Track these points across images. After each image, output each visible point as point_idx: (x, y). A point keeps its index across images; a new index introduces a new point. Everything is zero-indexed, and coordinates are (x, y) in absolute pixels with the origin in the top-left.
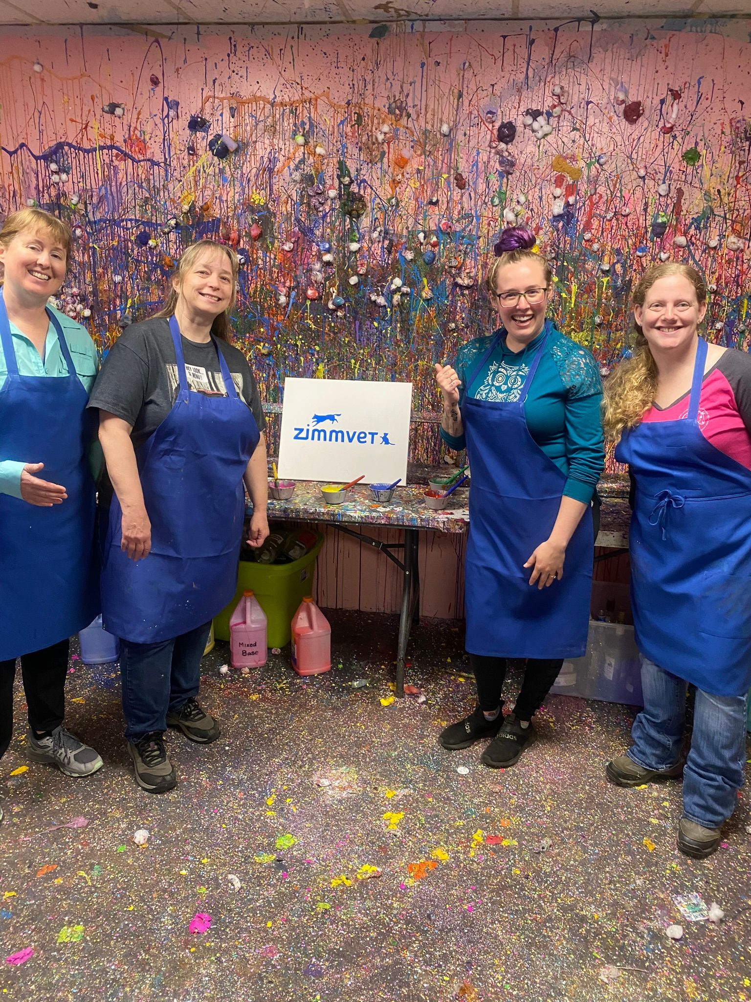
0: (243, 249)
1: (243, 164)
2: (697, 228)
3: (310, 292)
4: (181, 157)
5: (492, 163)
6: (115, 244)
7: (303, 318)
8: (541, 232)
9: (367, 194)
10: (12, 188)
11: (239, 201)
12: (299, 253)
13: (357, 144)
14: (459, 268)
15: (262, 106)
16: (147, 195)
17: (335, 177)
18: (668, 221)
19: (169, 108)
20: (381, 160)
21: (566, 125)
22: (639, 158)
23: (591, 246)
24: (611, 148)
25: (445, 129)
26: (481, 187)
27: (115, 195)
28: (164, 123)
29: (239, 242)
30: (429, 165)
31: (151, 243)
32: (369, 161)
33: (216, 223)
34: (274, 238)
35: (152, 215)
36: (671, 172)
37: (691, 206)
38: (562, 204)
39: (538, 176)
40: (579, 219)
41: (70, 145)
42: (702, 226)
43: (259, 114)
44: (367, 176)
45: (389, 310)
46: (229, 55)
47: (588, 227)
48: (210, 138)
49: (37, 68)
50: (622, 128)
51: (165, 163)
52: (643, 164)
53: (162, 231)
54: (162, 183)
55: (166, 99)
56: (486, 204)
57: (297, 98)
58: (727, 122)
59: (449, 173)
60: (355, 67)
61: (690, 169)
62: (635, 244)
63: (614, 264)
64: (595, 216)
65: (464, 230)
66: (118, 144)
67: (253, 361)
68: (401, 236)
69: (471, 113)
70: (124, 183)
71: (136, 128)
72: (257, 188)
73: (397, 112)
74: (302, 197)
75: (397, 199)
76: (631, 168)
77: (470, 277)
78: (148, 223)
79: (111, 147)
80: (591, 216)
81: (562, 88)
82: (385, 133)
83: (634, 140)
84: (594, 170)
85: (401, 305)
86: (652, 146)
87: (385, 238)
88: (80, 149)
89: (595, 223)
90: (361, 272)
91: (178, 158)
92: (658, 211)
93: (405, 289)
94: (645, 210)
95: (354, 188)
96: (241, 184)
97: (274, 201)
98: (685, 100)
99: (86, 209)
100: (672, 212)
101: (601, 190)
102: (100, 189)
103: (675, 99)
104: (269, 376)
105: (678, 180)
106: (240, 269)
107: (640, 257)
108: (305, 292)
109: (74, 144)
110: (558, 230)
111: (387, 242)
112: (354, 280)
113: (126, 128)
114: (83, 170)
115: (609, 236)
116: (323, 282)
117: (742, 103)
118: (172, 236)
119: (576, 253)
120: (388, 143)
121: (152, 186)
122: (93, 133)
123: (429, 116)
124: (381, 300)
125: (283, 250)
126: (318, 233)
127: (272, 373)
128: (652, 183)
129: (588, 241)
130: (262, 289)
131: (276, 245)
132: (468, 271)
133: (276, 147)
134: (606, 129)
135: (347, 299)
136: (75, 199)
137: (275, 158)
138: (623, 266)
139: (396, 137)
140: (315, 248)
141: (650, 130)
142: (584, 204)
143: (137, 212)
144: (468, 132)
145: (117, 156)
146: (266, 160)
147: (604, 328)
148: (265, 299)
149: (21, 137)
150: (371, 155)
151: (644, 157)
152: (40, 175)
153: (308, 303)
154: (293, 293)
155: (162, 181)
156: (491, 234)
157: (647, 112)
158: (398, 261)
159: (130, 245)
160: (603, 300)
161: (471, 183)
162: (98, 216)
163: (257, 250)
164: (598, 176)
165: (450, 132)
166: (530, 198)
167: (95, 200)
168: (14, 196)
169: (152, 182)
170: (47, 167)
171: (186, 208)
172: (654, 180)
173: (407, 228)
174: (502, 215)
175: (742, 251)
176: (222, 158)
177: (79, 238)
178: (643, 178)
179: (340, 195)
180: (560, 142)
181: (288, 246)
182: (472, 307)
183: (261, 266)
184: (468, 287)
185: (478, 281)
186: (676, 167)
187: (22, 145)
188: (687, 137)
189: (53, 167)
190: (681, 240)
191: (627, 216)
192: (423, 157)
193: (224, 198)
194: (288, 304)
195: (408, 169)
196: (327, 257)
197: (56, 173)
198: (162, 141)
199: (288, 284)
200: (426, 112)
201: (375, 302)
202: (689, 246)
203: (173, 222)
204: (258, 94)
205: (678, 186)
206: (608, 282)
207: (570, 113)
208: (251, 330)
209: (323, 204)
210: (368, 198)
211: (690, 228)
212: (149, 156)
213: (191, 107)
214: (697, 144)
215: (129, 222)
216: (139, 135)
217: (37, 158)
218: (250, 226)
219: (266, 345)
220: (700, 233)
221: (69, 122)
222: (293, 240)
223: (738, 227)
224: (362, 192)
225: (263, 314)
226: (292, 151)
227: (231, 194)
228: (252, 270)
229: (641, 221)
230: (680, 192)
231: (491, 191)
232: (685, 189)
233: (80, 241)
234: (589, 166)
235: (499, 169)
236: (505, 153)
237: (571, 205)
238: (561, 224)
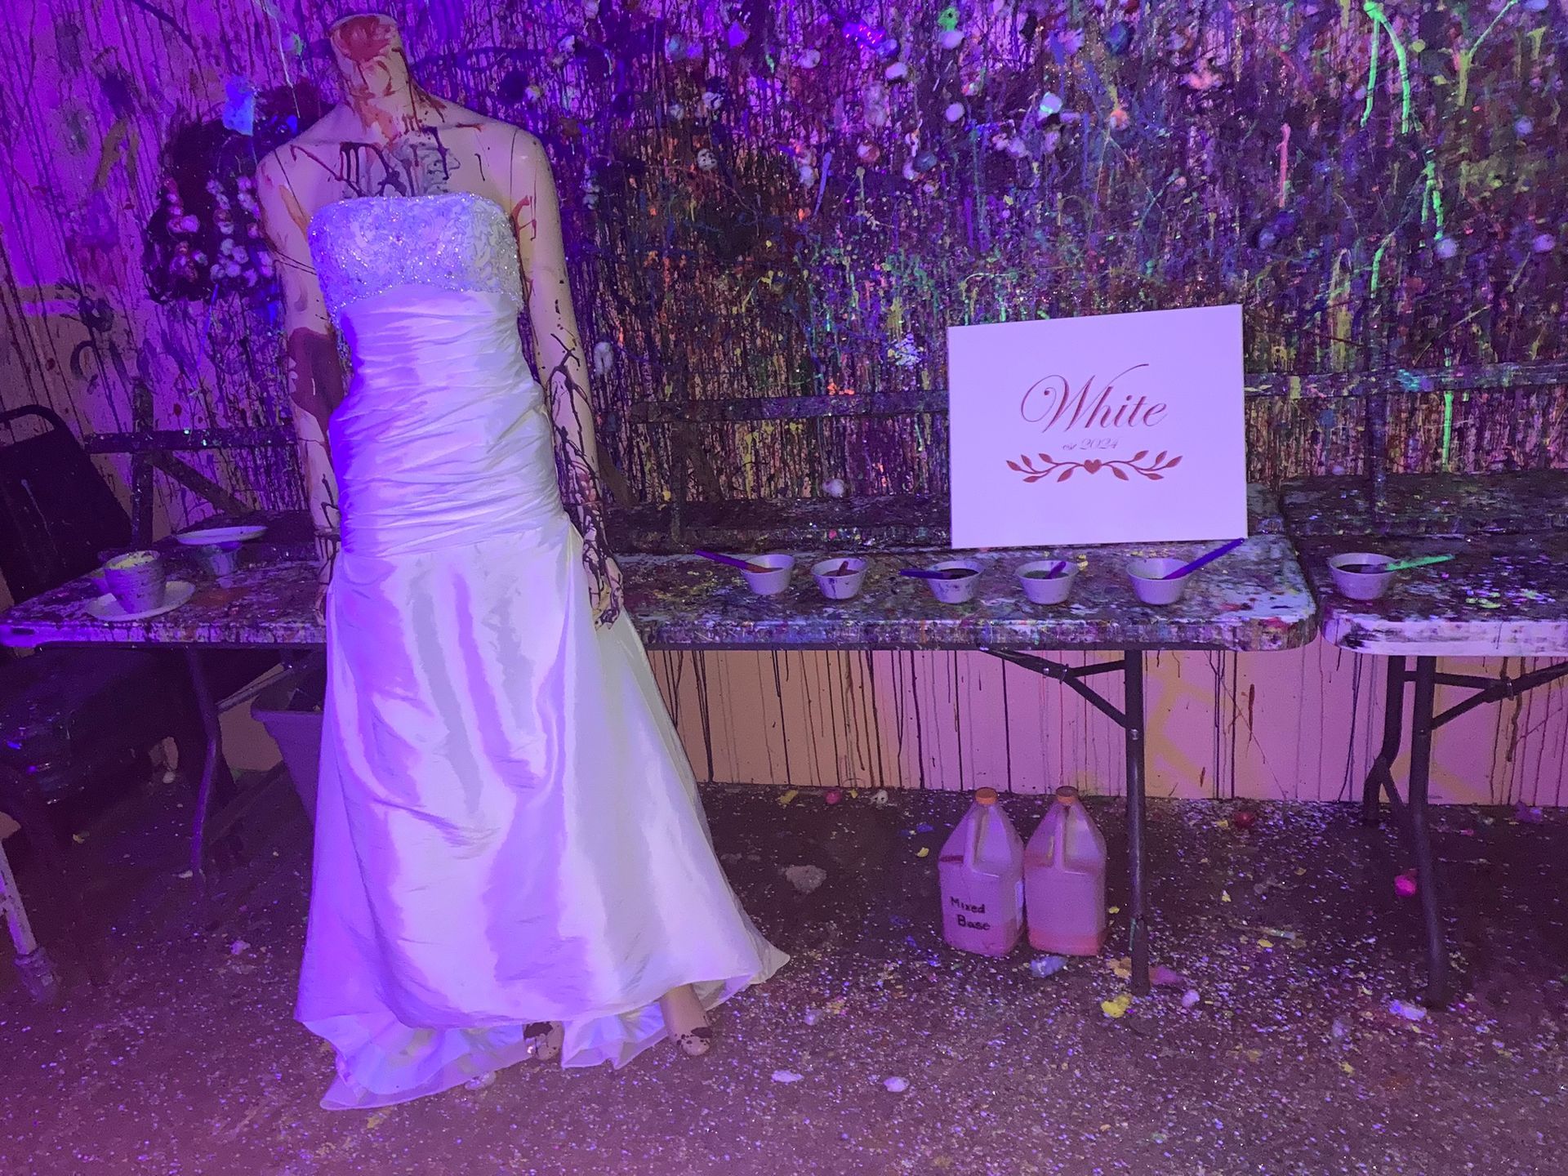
0: (717, 79)
3: (863, 150)
7: (852, 208)
12: (834, 70)
14: (1190, 53)
29: (706, 63)
31: (533, 92)
33: (656, 30)
34: (778, 44)
35: (526, 35)
45: (1035, 165)
53: (550, 64)
67: (756, 310)
77: (1215, 70)
78: (521, 52)
85: (1062, 152)
90: (970, 93)
93: (1069, 117)
104: (789, 339)
108: (852, 150)
111: (1022, 18)
112: (955, 112)
116: (888, 124)
118: (571, 73)
124: (1018, 148)
125: (799, 68)
126: (871, 19)
127: (795, 331)
130: (761, 157)
131: (783, 60)
132: (1209, 55)
135: (942, 155)
140: (866, 56)
143: (497, 31)
147: (1538, 144)
148: (770, 178)
153: (860, 172)
154: (828, 158)
158: (1048, 57)
159: (489, 102)
160: (1536, 80)
163: (746, 76)
168: (258, 34)
181: (810, 60)
182: (1222, 134)
183: (756, 110)
184: (1211, 93)
185: (1232, 75)
194: (817, 182)
196: (897, 70)
199: (814, 141)
201: (1003, 151)
203: (569, 42)
206: (1545, 37)
208: (744, 246)
215: (482, 56)
218: (727, 27)
219: (780, 274)
222: (818, 43)
225: (767, 212)
228: (737, 120)
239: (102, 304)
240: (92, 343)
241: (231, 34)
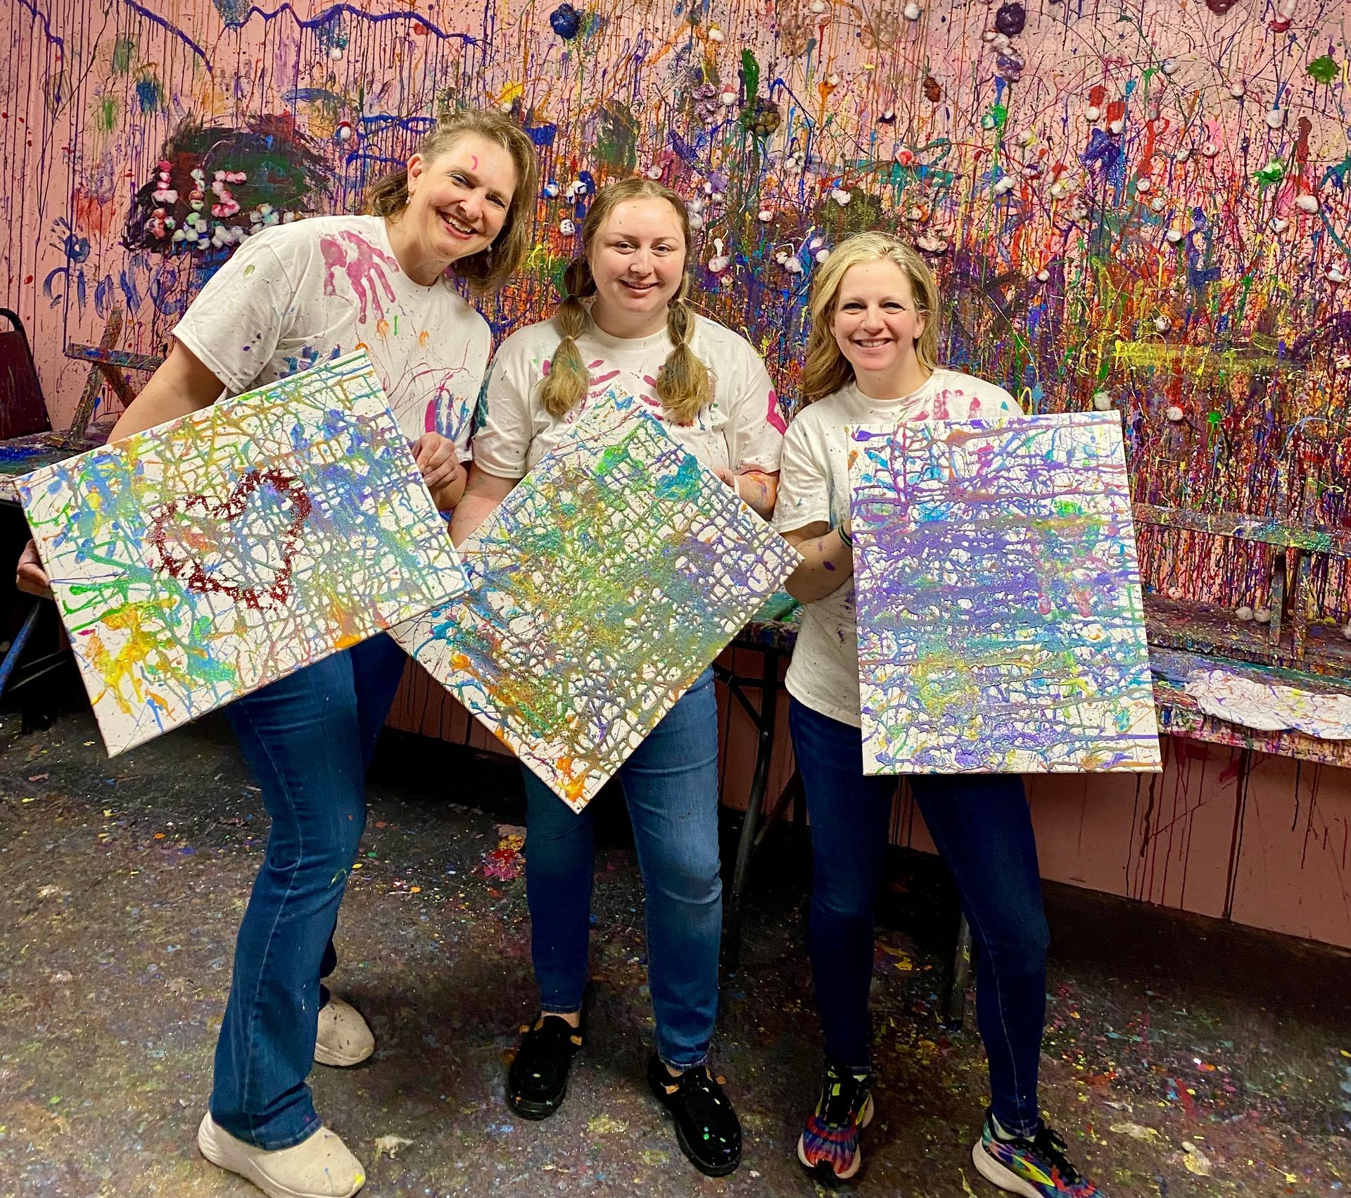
1: (599, 48)
2: (1338, 183)
4: (509, 33)
5: (985, 64)
8: (1064, 174)
9: (782, 102)
10: (260, 65)
11: (587, 101)
13: (773, 26)
14: (925, 223)
16: (453, 86)
17: (736, 74)
18: (1285, 169)
20: (809, 51)
21: (1109, 12)
22: (1233, 67)
23: (1150, 201)
24: (1185, 50)
25: (911, 10)
26: (966, 99)
27: (406, 82)
30: (883, 64)
32: (789, 53)
34: (634, 158)
36: (1288, 92)
37: (1325, 148)
39: (1061, 87)
40: (1131, 157)
41: (352, 10)
42: (1345, 181)
44: (785, 75)
47: (1144, 171)
48: (553, 9)
50: (1204, 20)
51: (485, 42)
52: (1239, 77)
54: (476, 70)
56: (973, 125)
59: (915, 75)
61: (1321, 89)
63: (1190, 235)
64: (1157, 153)
65: (935, 163)
66: (420, 12)
68: (832, 167)
74: (683, 100)
76: (1220, 81)
77: (941, 239)
79: (409, 15)
80: (1150, 154)
82: (817, 13)
83: (1223, 39)
84: (1156, 81)
86: (1255, 49)
87: (806, 168)
88: (365, 15)
89: (1158, 165)
91: (504, 35)
92: (1268, 152)
94: (1245, 150)
95: (763, 92)
97: (640, 104)
100: (1293, 155)
101: (1168, 113)
105: (1302, 105)
106: (578, 202)
109: (358, 8)
110: (1092, 173)
115: (1182, 187)
116: (704, 229)
119: (1124, 212)
120: (822, 27)
121: (461, 71)
124: (794, 264)
126: (702, 155)
128: (1255, 107)
129: (1145, 193)
133: (651, 27)
134: (1175, 20)
137: (646, 42)
138: (1207, 238)
139: (833, 19)
140: (695, 178)
141: (1250, 25)
142: (1139, 134)
143: (435, 107)
144: (948, 17)
145: (416, 28)
147: (1172, 338)
150: (794, 43)
151: (1241, 65)
152: (303, 48)
155: (477, 65)
156: (979, 173)
158: (824, 206)
160: (1172, 292)
161: (950, 93)
162: (376, 112)
164: (1162, 92)
165: (919, 15)
166: (1047, 119)
167: (377, 87)
168: (262, 76)
169: (462, 66)
171: (508, 106)
172: (1259, 102)
173: (843, 156)
176: (569, 38)
177: (345, 140)
178: (1240, 99)
179: (741, 102)
180: (1098, 36)
184: (936, 254)
186: (1297, 83)
187: (285, 7)
188: (1315, 39)
190: (1309, 202)
191: (1213, 157)
192: (875, 50)
193: (566, 96)
195: (850, 67)
198: (483, 9)
201: (783, 265)
202: (1323, 213)
205: (1302, 115)
209: (713, 113)
210: (785, 108)
211: (1324, 182)
214: (1331, 50)
215: (421, 123)
217: (302, 25)
220: (1343, 191)
222: (662, 164)
224: (775, 100)
226: (673, 33)
227: (576, 91)
229: (1237, 167)
230: (1305, 125)
231: (982, 107)
232: (1314, 119)
234: (1147, 74)
235: (997, 74)
236: (1007, 51)
237: (1119, 134)
238: (1098, 164)
239: (85, 242)
240: (66, 270)
241: (243, 72)
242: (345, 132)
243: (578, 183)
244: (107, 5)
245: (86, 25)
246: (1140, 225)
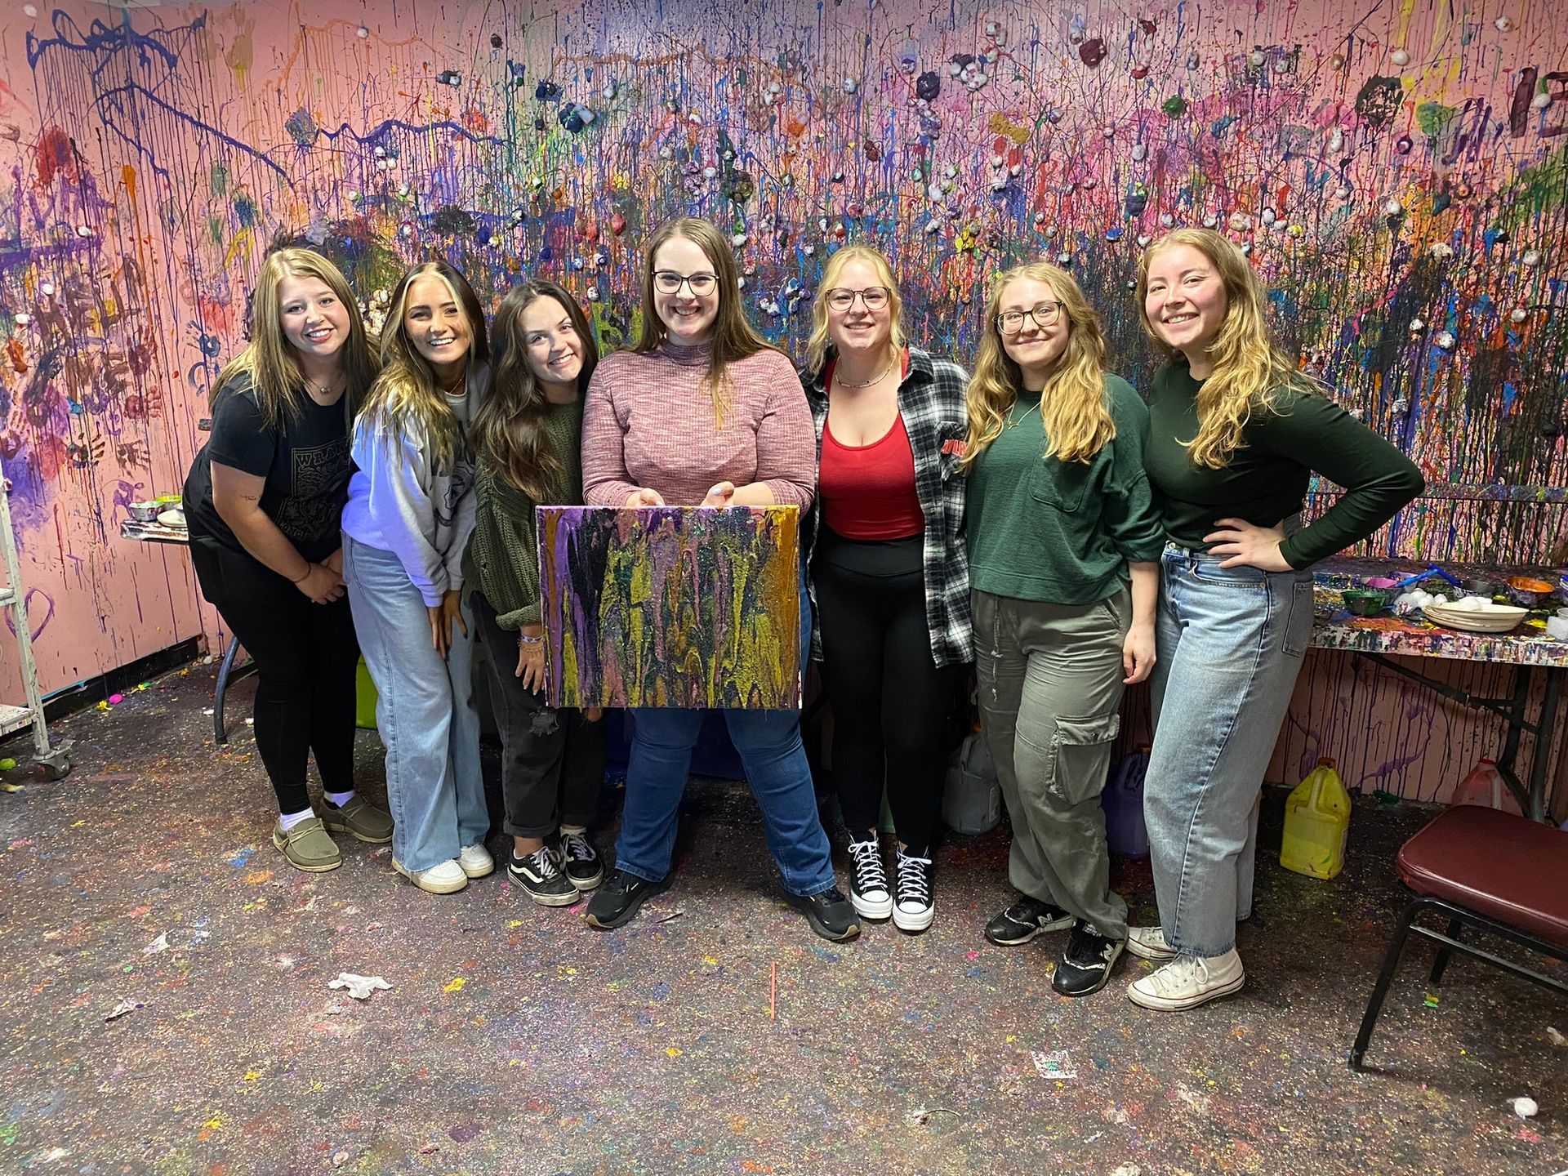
0: (603, 246)
1: (602, 138)
2: (1188, 202)
4: (528, 132)
5: (911, 126)
6: (451, 243)
8: (978, 213)
9: (754, 171)
10: (332, 178)
11: (597, 184)
13: (741, 107)
15: (623, 66)
16: (488, 182)
17: (714, 151)
18: (1148, 193)
19: (514, 74)
20: (771, 127)
21: (1006, 71)
22: (1104, 113)
23: (1045, 230)
24: (1067, 101)
25: (850, 86)
26: (898, 157)
27: (450, 182)
28: (507, 93)
29: (597, 237)
30: (831, 132)
31: (492, 241)
32: (755, 129)
33: (571, 212)
34: (641, 231)
35: (494, 206)
36: (1148, 129)
37: (1178, 173)
38: (1006, 175)
39: (971, 141)
40: (1029, 194)
41: (399, 124)
42: (1194, 199)
43: (620, 76)
44: (753, 148)
45: (784, 320)
46: (583, 6)
47: (1040, 203)
48: (563, 107)
49: (361, 33)
50: (1080, 74)
51: (509, 141)
52: (1109, 120)
53: (506, 226)
54: (505, 166)
55: (510, 63)
56: (905, 179)
57: (665, 54)
58: (1221, 60)
59: (857, 140)
60: (736, 13)
61: (1173, 124)
62: (1103, 226)
63: (1078, 254)
64: (1048, 189)
65: (878, 213)
66: (454, 120)
68: (798, 224)
69: (882, 63)
70: (460, 168)
71: (474, 100)
72: (618, 168)
73: (790, 65)
74: (674, 177)
75: (791, 177)
76: (1094, 125)
79: (446, 125)
80: (1044, 190)
81: (997, 26)
82: (775, 94)
83: (1096, 89)
84: (1045, 129)
85: (799, 314)
86: (1121, 95)
87: (776, 228)
88: (410, 128)
89: (1050, 199)
90: (748, 272)
91: (525, 135)
92: (1134, 180)
93: (804, 293)
94: (1116, 180)
95: (738, 164)
96: (600, 165)
97: (640, 184)
98: (1162, 34)
99: (416, 200)
100: (1153, 181)
101: (1055, 155)
102: (433, 176)
103: (1147, 33)
105: (1159, 139)
106: (599, 271)
107: (1112, 242)
109: (404, 122)
110: (1000, 210)
111: (780, 233)
113: (463, 100)
114: (413, 153)
115: (1070, 216)
117: (1240, 34)
118: (518, 232)
119: (1026, 240)
120: (779, 106)
121: (493, 170)
122: (426, 108)
123: (830, 69)
128: (1123, 144)
129: (1041, 223)
133: (641, 117)
134: (1057, 76)
136: (404, 190)
137: (639, 130)
138: (1090, 256)
139: (788, 98)
141: (1116, 75)
142: (1033, 176)
143: (477, 203)
144: (879, 88)
145: (453, 135)
146: (628, 131)
149: (343, 116)
150: (758, 121)
151: (1111, 110)
152: (364, 161)
155: (505, 163)
156: (913, 219)
157: (1112, 51)
158: (794, 257)
159: (468, 243)
161: (885, 153)
162: (431, 209)
163: (620, 247)
164: (1050, 138)
165: (856, 88)
166: (962, 169)
167: (427, 191)
168: (335, 187)
169: (493, 164)
170: (372, 152)
171: (534, 195)
172: (1125, 139)
173: (806, 213)
174: (927, 194)
175: (1251, 231)
176: (576, 133)
177: (409, 236)
178: (1111, 138)
179: (720, 174)
180: (999, 95)
183: (626, 268)
186: (1154, 121)
187: (344, 126)
188: (1168, 82)
189: (379, 151)
190: (1167, 219)
191: (1092, 188)
192: (823, 121)
193: (580, 182)
195: (805, 137)
197: (382, 158)
198: (505, 114)
200: (826, 64)
201: (766, 310)
203: (518, 215)
204: (620, 51)
205: (1159, 147)
207: (1010, 57)
209: (699, 186)
210: (756, 176)
211: (1178, 202)
212: (490, 131)
213: (538, 72)
214: (1181, 90)
216: (478, 108)
217: (360, 141)
218: (611, 217)
220: (1192, 208)
221: (398, 97)
223: (1245, 200)
224: (748, 170)
226: (660, 120)
227: (588, 177)
229: (1111, 195)
230: (1162, 155)
231: (911, 163)
232: (1168, 150)
233: (410, 241)
234: (1038, 124)
235: (921, 133)
236: (927, 113)
237: (1017, 176)
238: (1004, 202)
239: (215, 340)
240: (205, 364)
241: (318, 186)
242: (407, 230)
243: (597, 256)
244: (199, 137)
245: (184, 157)
246: (1039, 250)
